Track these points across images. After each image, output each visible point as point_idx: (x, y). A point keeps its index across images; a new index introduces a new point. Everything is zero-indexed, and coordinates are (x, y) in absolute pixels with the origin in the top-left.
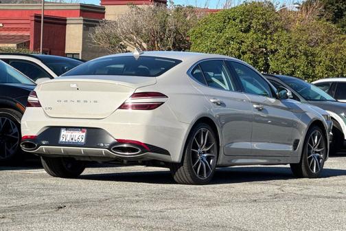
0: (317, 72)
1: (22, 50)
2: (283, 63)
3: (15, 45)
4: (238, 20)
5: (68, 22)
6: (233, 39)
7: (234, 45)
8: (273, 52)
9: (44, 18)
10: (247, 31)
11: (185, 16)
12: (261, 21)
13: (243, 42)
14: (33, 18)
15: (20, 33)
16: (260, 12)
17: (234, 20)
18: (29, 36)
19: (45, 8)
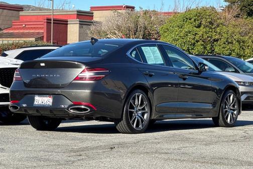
0: (246, 53)
1: (40, 43)
2: (224, 48)
3: (34, 39)
4: (193, 20)
5: (68, 23)
6: (190, 32)
7: (191, 36)
8: (217, 40)
9: (54, 20)
10: (199, 26)
11: (150, 17)
12: (208, 20)
13: (197, 34)
14: (46, 21)
15: (37, 31)
16: (207, 14)
17: (190, 19)
18: (43, 33)
19: (54, 14)
